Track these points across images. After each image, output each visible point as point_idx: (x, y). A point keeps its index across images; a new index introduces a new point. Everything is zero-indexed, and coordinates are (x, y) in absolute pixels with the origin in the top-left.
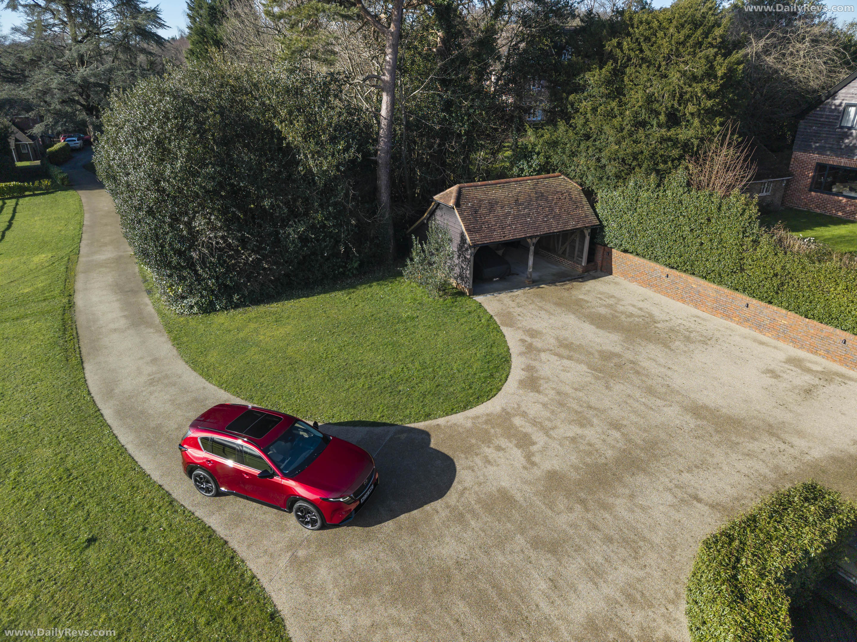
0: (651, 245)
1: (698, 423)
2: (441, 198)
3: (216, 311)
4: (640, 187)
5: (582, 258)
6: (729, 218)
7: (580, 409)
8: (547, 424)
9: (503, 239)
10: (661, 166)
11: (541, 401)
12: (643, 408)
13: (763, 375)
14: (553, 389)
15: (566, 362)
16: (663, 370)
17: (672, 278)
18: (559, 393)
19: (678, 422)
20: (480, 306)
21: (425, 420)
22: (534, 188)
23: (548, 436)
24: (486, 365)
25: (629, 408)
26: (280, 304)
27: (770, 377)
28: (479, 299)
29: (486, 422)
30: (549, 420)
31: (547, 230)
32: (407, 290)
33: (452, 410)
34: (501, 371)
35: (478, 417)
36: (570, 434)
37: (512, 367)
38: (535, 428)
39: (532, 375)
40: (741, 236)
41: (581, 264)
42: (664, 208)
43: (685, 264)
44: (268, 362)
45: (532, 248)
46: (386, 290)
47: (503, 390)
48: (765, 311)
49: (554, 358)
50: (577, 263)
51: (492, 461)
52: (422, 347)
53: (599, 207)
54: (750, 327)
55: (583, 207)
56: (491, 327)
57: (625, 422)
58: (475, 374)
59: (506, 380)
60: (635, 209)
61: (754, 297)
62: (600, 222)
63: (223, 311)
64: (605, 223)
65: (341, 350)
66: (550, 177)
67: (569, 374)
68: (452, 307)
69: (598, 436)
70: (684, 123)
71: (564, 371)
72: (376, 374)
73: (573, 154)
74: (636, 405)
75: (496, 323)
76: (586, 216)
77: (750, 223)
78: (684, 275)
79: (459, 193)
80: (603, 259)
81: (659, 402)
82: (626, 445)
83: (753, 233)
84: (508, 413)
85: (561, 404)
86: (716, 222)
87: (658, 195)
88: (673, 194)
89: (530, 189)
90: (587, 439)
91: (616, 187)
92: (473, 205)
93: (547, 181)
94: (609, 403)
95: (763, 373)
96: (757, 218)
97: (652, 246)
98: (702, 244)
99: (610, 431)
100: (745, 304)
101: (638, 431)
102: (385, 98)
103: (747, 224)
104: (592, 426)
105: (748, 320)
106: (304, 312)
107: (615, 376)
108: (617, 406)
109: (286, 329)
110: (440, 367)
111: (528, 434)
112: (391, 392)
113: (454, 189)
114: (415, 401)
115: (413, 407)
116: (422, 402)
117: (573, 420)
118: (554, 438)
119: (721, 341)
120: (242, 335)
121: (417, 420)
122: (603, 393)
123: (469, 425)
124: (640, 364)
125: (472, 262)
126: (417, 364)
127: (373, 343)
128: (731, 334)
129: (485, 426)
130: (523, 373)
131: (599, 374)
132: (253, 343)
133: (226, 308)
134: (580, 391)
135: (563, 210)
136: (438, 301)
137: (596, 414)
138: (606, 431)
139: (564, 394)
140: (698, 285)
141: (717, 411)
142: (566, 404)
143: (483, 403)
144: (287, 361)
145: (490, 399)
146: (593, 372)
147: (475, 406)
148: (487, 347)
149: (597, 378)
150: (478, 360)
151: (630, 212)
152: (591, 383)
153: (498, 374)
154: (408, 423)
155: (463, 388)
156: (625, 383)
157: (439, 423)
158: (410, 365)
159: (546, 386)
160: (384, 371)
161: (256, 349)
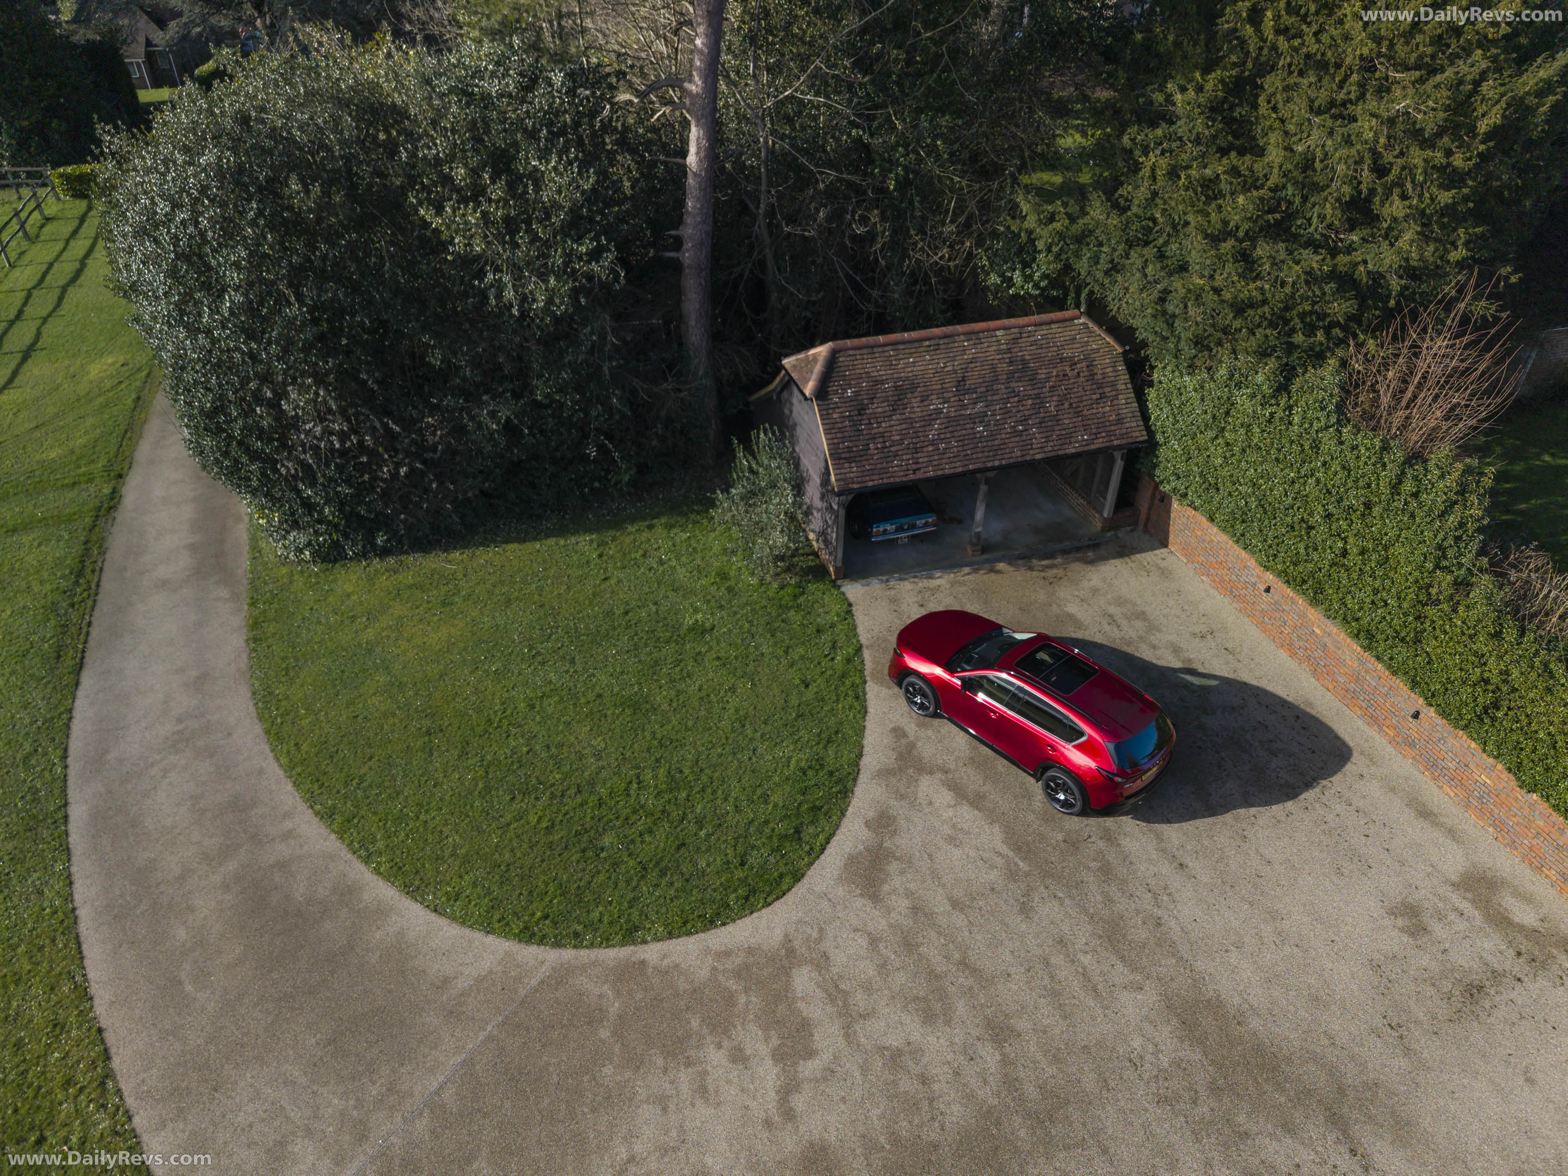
1: (1182, 1054)
2: (795, 367)
3: (346, 559)
4: (1240, 384)
6: (1413, 515)
7: (941, 966)
8: (860, 1000)
10: (1300, 338)
11: (870, 928)
12: (1076, 985)
13: (1387, 921)
14: (909, 894)
15: (967, 816)
16: (1166, 868)
17: (1276, 598)
18: (916, 910)
19: (1137, 1043)
20: (848, 611)
21: (623, 944)
22: (1009, 351)
23: (847, 1036)
24: (800, 798)
25: (1046, 981)
26: (466, 555)
27: (1402, 930)
28: (853, 590)
29: (738, 974)
30: (868, 988)
31: (1018, 455)
32: (717, 548)
33: (685, 923)
34: (823, 821)
35: (727, 954)
36: (894, 1041)
37: (848, 813)
38: (829, 1009)
39: (880, 845)
43: (1305, 581)
44: (391, 721)
45: (983, 488)
46: (677, 539)
47: (805, 881)
48: (1451, 741)
49: (945, 797)
51: (711, 1088)
52: (690, 723)
54: (1413, 758)
55: (1116, 397)
56: (848, 682)
57: (1022, 1024)
58: (766, 822)
59: (823, 850)
60: (1223, 430)
61: (1432, 706)
62: (1151, 433)
63: (360, 561)
65: (532, 707)
66: (1052, 322)
67: (957, 853)
68: (788, 608)
69: (950, 1057)
71: (951, 840)
72: (572, 791)
74: (1065, 972)
75: (862, 671)
78: (1299, 600)
79: (832, 363)
80: (1150, 508)
81: (1121, 973)
82: (998, 1094)
83: (1460, 565)
84: (791, 952)
85: (909, 945)
88: (1303, 423)
89: (999, 352)
90: (925, 1060)
91: (1190, 368)
92: (857, 393)
93: (1044, 331)
94: (1009, 958)
95: (1392, 913)
96: (1477, 531)
97: (1244, 522)
98: (1345, 552)
99: (979, 1045)
100: (1412, 711)
101: (1039, 1056)
102: (696, 132)
103: (1451, 541)
104: (948, 1023)
105: (1412, 745)
106: (502, 583)
107: (1052, 875)
108: (1022, 970)
109: (453, 630)
110: (703, 790)
111: (809, 1025)
112: (584, 851)
113: (821, 351)
114: (622, 884)
115: (610, 903)
116: (634, 889)
117: (916, 999)
118: (858, 1045)
119: (1333, 791)
120: (370, 633)
121: (608, 940)
122: (1007, 925)
123: (703, 974)
124: (1123, 843)
125: (842, 519)
126: (662, 772)
127: (599, 696)
128: (1365, 773)
129: (732, 985)
130: (865, 834)
131: (1021, 864)
132: (383, 661)
133: (364, 555)
134: (962, 910)
135: (1066, 405)
136: (768, 589)
137: (971, 989)
138: (973, 1045)
139: (926, 915)
140: (1325, 632)
141: (1239, 1023)
142: (918, 946)
143: (752, 913)
144: (426, 723)
145: (770, 904)
146: (1011, 854)
147: (734, 920)
148: (818, 743)
149: (1012, 874)
150: (788, 779)
151: (1211, 434)
152: (993, 889)
153: (811, 830)
154: (587, 947)
155: (728, 862)
156: (1067, 901)
157: (647, 956)
158: (648, 775)
159: (897, 882)
160: (592, 783)
161: (382, 678)
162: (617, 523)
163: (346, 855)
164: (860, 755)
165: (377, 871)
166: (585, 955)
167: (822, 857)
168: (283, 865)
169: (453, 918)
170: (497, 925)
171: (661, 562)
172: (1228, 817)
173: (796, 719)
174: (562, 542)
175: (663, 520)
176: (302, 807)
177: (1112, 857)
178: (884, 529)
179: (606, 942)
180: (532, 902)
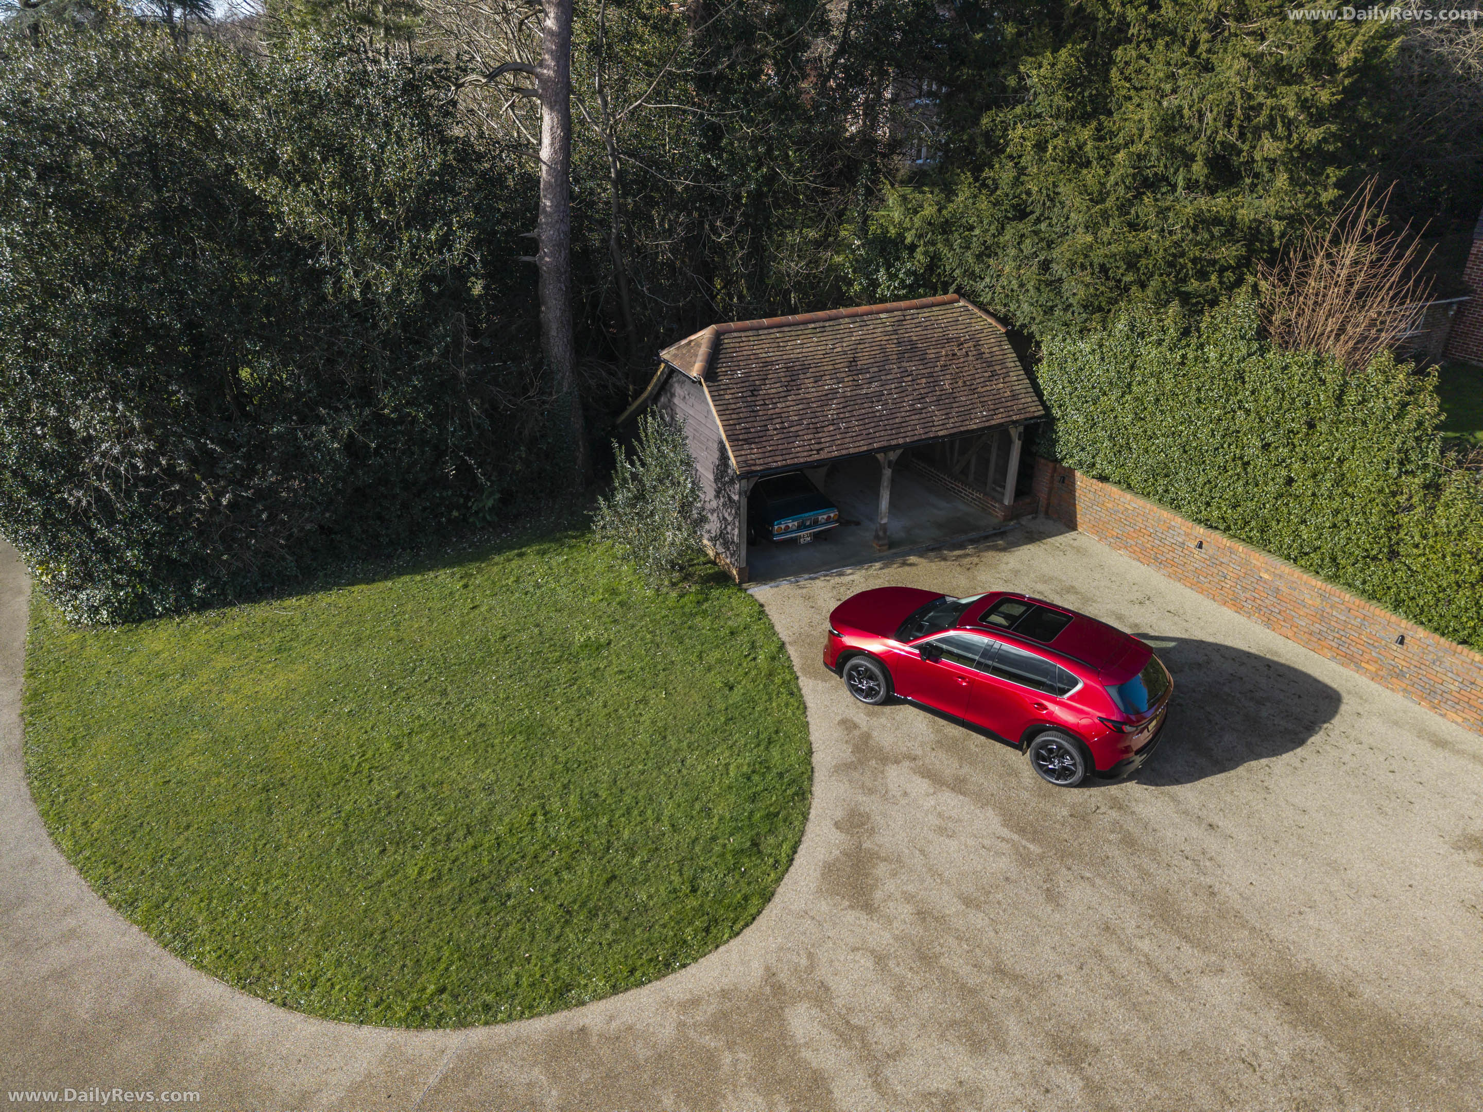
0: (1165, 472)
1: (1300, 1043)
2: (675, 356)
3: (154, 616)
4: (1142, 335)
5: (1004, 487)
6: (1364, 423)
7: (973, 980)
8: (882, 1036)
9: (816, 457)
10: (1194, 285)
11: (872, 942)
12: (1144, 977)
13: (1458, 857)
14: (909, 898)
15: (950, 801)
16: (1196, 832)
17: (1211, 552)
18: (922, 915)
19: (1242, 1038)
20: (761, 612)
21: (552, 1009)
22: (895, 332)
23: (877, 1085)
24: (748, 806)
25: (1107, 978)
26: (304, 601)
27: (1478, 864)
28: (761, 592)
29: (714, 1026)
30: (888, 1019)
31: (919, 433)
32: (600, 567)
33: (632, 972)
34: (782, 829)
35: (695, 1002)
36: (941, 1082)
37: (812, 816)
38: (845, 1053)
39: (859, 847)
40: (1393, 471)
41: (1001, 502)
42: (1199, 390)
43: (1247, 523)
44: (215, 781)
45: (887, 473)
46: (553, 563)
47: (777, 899)
48: (1448, 660)
49: (921, 786)
50: (993, 498)
52: (599, 742)
53: (1043, 371)
54: (1405, 690)
55: (1007, 375)
56: (778, 680)
57: (1096, 1036)
58: (714, 839)
59: (791, 861)
60: (1129, 385)
61: (1422, 623)
62: (1047, 408)
63: (172, 618)
64: (1056, 412)
65: (399, 746)
66: (933, 305)
67: (953, 844)
68: (693, 615)
69: (1018, 1093)
70: (1248, 181)
71: (941, 830)
72: (461, 833)
73: (987, 252)
74: (1125, 965)
75: (790, 667)
76: (1014, 397)
77: (1418, 439)
78: (1240, 547)
79: (716, 346)
80: (1051, 489)
81: (1191, 958)
83: (1426, 466)
84: (778, 989)
85: (925, 958)
86: (1331, 433)
87: (1184, 357)
88: (1222, 356)
89: (886, 333)
91: (1084, 332)
92: (747, 375)
93: (926, 313)
94: (1052, 956)
95: (1458, 847)
96: (1437, 428)
97: (1166, 476)
98: (1290, 481)
99: (1051, 1071)
100: (1396, 636)
101: (1130, 1073)
102: (548, 120)
103: (1411, 443)
104: (1003, 1047)
105: (1400, 675)
106: (350, 623)
107: (1071, 854)
108: (1074, 969)
109: (292, 676)
110: (629, 811)
111: (823, 1079)
112: (484, 901)
113: (704, 335)
114: (540, 935)
115: (528, 960)
116: (558, 938)
117: (953, 1023)
118: (896, 1096)
119: (1337, 732)
120: (186, 689)
121: (531, 1007)
122: (1037, 918)
123: (667, 1032)
124: (1136, 809)
125: (744, 511)
126: (573, 799)
127: (482, 725)
128: (1360, 710)
129: (709, 1041)
130: (837, 837)
131: (1031, 847)
132: (202, 717)
133: (178, 610)
134: (978, 907)
135: (960, 384)
136: (666, 599)
137: (1018, 1001)
138: (1042, 1072)
139: (936, 919)
140: (1275, 575)
141: (1350, 995)
142: (937, 957)
143: (717, 947)
144: (261, 778)
145: (738, 934)
146: (1016, 837)
147: (695, 960)
148: (758, 745)
149: (1025, 860)
150: (730, 787)
151: (1117, 393)
152: (1007, 879)
153: (771, 840)
154: (503, 1021)
155: (675, 891)
156: (1098, 881)
157: (587, 1021)
158: (555, 805)
159: (890, 886)
160: (485, 822)
161: (201, 736)
162: (481, 555)
163: (152, 948)
164: (810, 753)
165: (199, 965)
166: (502, 1032)
167: (792, 869)
168: (60, 975)
169: (310, 1011)
170: (373, 1011)
171: (538, 586)
172: (1241, 770)
173: (726, 723)
174: (418, 578)
175: (536, 548)
176: (91, 896)
177: (1130, 825)
178: (786, 526)
179: (530, 1010)
180: (420, 974)
